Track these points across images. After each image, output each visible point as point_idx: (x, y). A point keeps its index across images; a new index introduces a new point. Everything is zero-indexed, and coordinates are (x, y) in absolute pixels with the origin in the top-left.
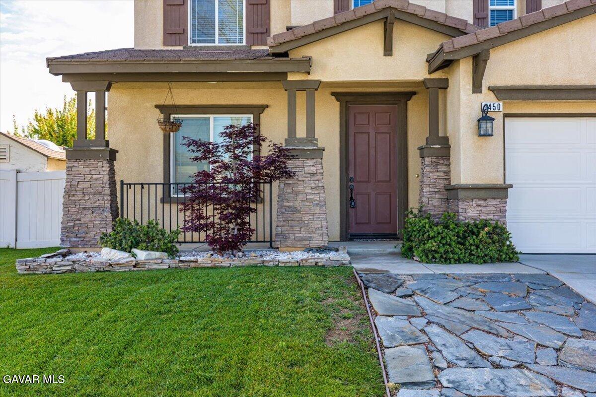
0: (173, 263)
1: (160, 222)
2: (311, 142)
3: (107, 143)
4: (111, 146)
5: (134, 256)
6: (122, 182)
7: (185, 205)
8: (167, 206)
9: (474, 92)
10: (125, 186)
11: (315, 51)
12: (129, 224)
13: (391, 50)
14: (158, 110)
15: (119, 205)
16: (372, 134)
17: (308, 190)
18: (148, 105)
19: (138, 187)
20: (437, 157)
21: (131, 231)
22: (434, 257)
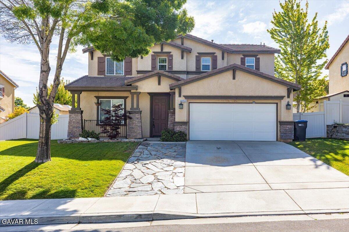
0: (98, 141)
1: (95, 131)
2: (138, 109)
3: (80, 108)
4: (81, 110)
5: (88, 139)
6: (85, 120)
7: (102, 126)
8: (97, 126)
9: (179, 97)
10: (85, 121)
11: (138, 84)
12: (87, 131)
13: (160, 84)
14: (95, 98)
15: (84, 126)
16: (160, 105)
17: (137, 123)
18: (92, 96)
19: (89, 121)
20: (172, 114)
21: (87, 133)
22: (164, 140)
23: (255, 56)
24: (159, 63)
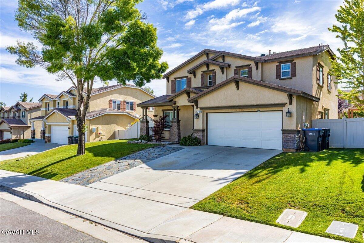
9: (197, 109)
14: (162, 111)
23: (291, 61)
24: (209, 79)
